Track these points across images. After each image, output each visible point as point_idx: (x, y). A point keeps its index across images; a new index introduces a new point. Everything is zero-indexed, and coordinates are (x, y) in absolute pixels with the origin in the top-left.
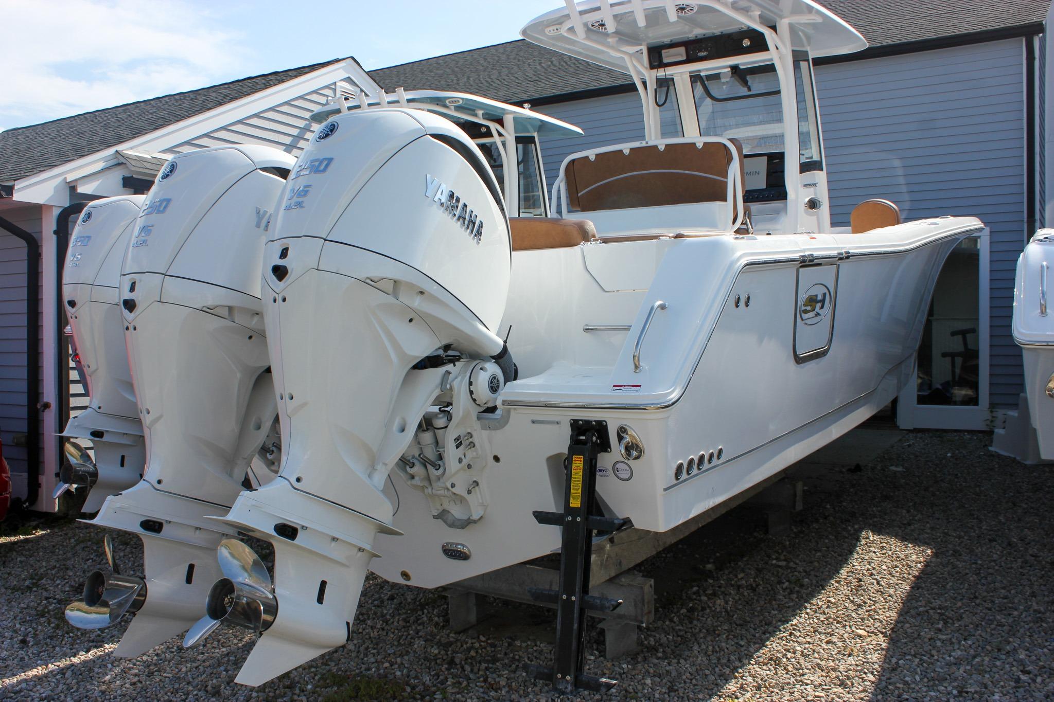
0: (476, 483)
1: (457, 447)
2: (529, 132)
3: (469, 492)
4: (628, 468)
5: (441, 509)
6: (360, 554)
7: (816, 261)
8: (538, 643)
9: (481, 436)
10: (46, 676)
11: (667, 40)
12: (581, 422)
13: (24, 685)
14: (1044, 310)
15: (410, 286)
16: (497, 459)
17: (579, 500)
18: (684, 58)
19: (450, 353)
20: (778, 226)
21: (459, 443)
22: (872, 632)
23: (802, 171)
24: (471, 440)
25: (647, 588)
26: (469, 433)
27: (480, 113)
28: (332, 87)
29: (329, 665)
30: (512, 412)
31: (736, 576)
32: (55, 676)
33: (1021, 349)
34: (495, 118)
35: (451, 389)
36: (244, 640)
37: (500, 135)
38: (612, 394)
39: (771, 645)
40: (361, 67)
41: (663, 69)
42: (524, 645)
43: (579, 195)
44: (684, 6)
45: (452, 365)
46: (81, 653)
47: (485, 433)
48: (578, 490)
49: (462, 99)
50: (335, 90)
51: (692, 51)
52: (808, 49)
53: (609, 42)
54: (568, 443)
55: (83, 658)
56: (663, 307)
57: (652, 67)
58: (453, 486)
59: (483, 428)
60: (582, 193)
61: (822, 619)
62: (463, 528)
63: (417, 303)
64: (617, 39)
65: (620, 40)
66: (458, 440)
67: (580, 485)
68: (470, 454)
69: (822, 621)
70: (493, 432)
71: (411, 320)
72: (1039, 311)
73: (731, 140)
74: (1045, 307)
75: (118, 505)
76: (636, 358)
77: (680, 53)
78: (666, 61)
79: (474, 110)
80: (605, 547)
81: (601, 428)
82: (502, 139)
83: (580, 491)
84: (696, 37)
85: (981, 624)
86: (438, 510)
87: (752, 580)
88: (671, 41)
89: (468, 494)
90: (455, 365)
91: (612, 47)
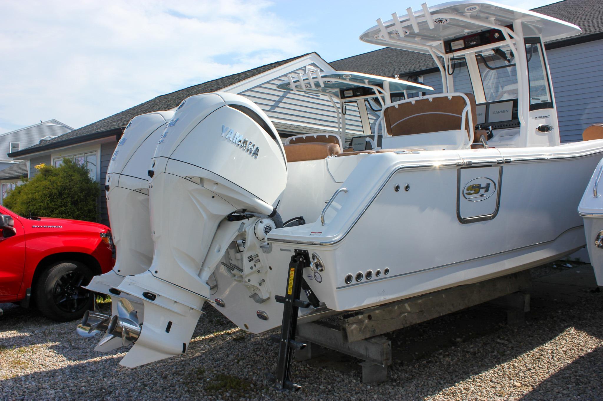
0: (264, 280)
1: (250, 261)
2: (400, 90)
3: (260, 284)
4: (320, 276)
5: (253, 293)
6: (191, 310)
7: (473, 165)
8: (335, 371)
9: (262, 256)
10: (99, 362)
11: (452, 37)
12: (298, 251)
13: (87, 364)
14: (595, 194)
15: (209, 180)
16: (270, 268)
17: (291, 291)
18: (463, 46)
19: (246, 213)
20: (513, 143)
21: (251, 259)
22: (526, 385)
23: (531, 110)
24: (258, 258)
25: (385, 346)
26: (257, 254)
27: (366, 81)
28: (303, 69)
29: (225, 371)
30: (273, 244)
31: (469, 347)
32: (102, 362)
33: (582, 218)
34: (377, 84)
35: (245, 231)
36: (195, 355)
37: (380, 92)
38: (310, 236)
39: (458, 385)
40: (320, 57)
41: (452, 53)
42: (327, 371)
43: (392, 127)
44: (441, 19)
45: (247, 219)
46: (118, 353)
47: (265, 254)
48: (291, 285)
49: (351, 75)
50: (305, 71)
51: (467, 42)
52: (540, 36)
53: (416, 40)
54: (290, 261)
55: (119, 356)
56: (346, 191)
57: (447, 53)
58: (249, 281)
59: (264, 252)
60: (394, 125)
61: (500, 374)
62: (261, 303)
63: (214, 188)
64: (421, 38)
65: (422, 39)
66: (250, 258)
67: (292, 283)
68: (258, 265)
69: (500, 376)
70: (267, 254)
71: (213, 197)
72: (593, 195)
73: (467, 94)
74: (596, 193)
75: (98, 281)
76: (322, 218)
77: (460, 44)
78: (453, 48)
79: (363, 80)
80: (364, 321)
81: (305, 254)
82: (382, 95)
83: (292, 286)
84: (468, 34)
85: (597, 388)
86: (252, 293)
87: (476, 349)
88: (455, 37)
89: (260, 285)
90: (249, 220)
91: (418, 44)
